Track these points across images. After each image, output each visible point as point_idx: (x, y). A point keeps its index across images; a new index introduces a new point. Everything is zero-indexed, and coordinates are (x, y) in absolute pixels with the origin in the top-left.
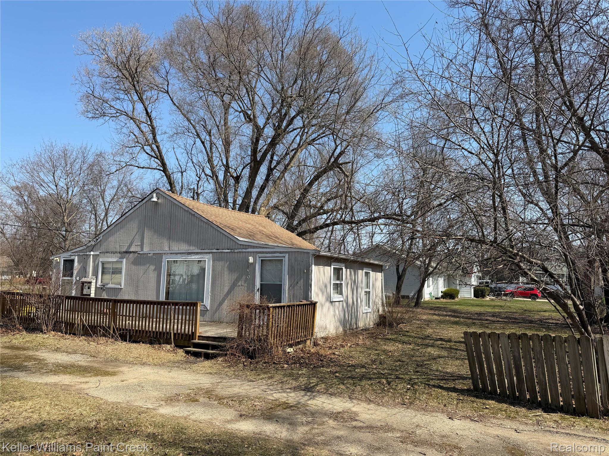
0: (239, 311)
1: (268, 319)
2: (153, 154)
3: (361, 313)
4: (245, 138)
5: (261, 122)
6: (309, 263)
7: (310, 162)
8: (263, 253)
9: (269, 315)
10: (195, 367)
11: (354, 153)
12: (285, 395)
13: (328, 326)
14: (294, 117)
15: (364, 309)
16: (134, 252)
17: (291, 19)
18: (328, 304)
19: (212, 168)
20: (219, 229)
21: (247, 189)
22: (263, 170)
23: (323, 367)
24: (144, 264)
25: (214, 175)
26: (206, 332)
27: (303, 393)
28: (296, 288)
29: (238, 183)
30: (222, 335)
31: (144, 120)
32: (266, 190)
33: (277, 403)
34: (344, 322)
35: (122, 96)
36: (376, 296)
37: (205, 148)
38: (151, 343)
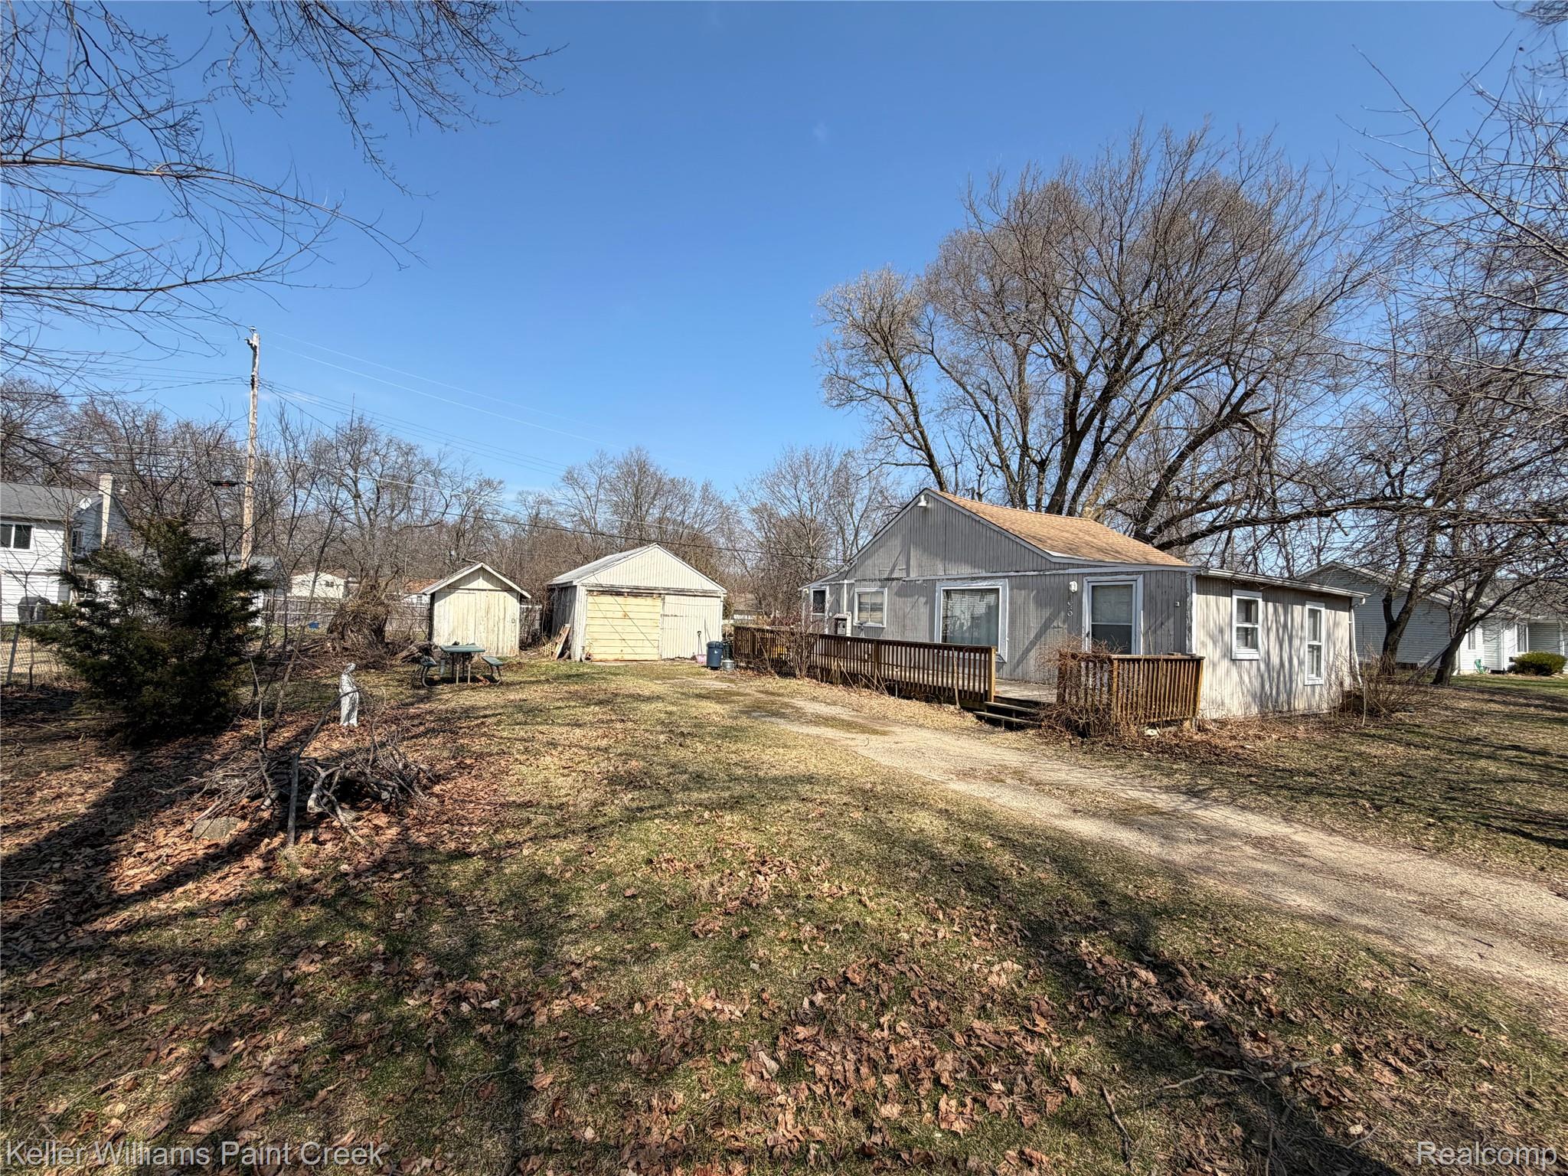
0: (1058, 663)
1: (1111, 678)
2: (916, 444)
3: (1300, 685)
4: (1055, 399)
5: (1082, 366)
6: (1186, 589)
7: (1177, 421)
8: (1095, 574)
9: (1111, 672)
10: (994, 738)
11: (1278, 390)
12: (1149, 795)
13: (1227, 701)
14: (1147, 346)
15: (1305, 677)
16: (897, 579)
17: (1136, 178)
18: (1225, 663)
19: (1001, 453)
20: (1018, 540)
21: (1060, 478)
22: (1087, 446)
23: (1221, 764)
24: (912, 596)
25: (1005, 466)
26: (1005, 692)
27: (1183, 798)
28: (1159, 632)
29: (1044, 471)
30: (1030, 698)
31: (901, 398)
32: (1091, 478)
33: (1137, 804)
34: (1261, 699)
35: (872, 370)
36: (1336, 657)
37: (989, 425)
38: (927, 701)
